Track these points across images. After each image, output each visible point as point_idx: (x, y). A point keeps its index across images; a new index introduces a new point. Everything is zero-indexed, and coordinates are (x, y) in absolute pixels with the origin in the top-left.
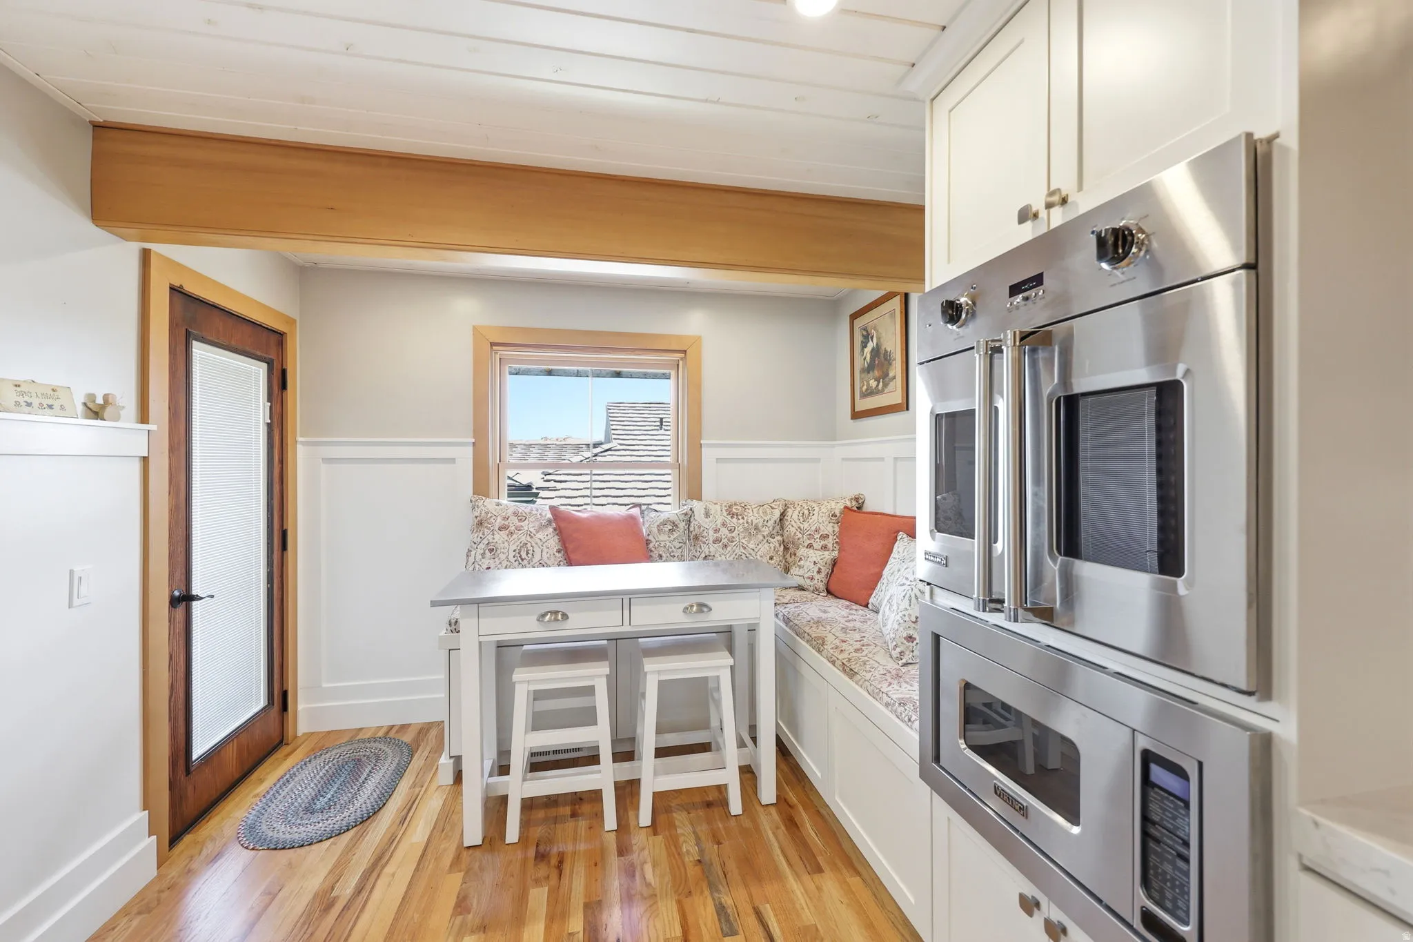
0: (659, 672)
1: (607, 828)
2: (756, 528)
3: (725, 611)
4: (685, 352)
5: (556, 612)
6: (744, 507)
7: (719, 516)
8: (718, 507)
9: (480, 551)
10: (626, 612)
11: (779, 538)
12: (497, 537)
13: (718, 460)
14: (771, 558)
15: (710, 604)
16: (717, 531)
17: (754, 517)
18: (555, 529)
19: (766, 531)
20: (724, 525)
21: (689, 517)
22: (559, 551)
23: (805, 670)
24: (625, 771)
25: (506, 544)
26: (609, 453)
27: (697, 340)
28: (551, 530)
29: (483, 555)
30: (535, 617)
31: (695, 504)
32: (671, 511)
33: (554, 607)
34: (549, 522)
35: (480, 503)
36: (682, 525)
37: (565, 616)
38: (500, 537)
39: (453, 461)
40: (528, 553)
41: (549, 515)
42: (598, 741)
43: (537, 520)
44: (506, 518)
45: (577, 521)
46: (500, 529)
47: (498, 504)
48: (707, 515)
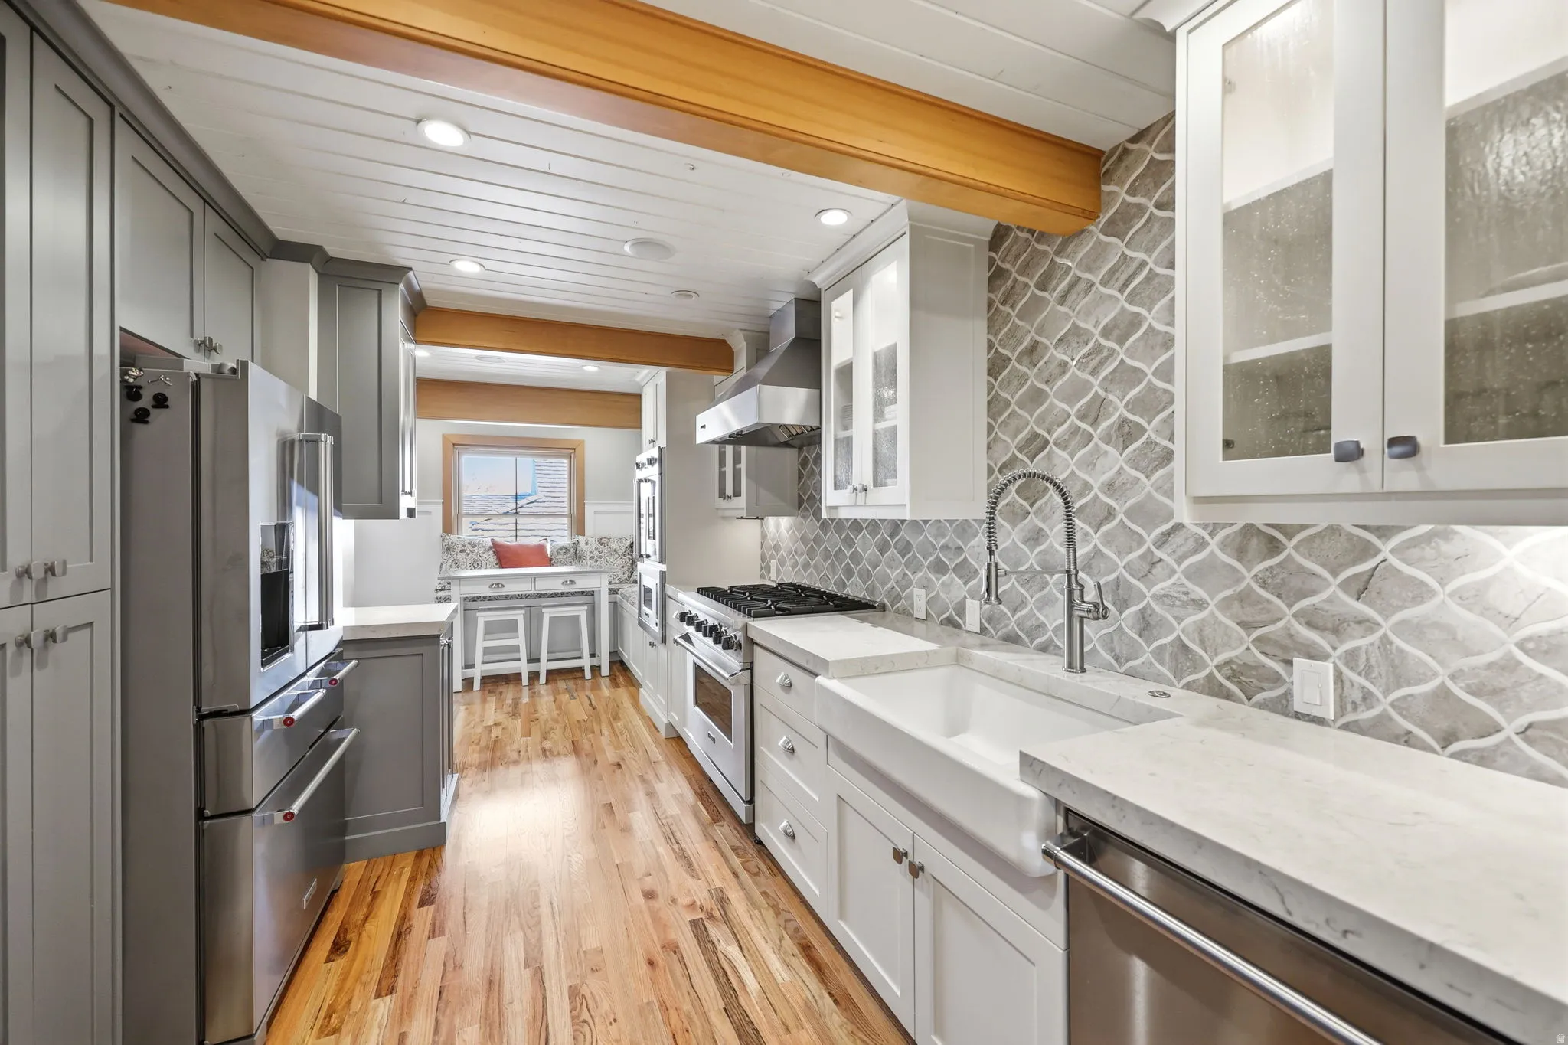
0: (550, 613)
1: (523, 684)
2: (615, 551)
3: (582, 584)
4: (574, 449)
5: (498, 584)
6: (609, 539)
7: (594, 544)
8: (593, 540)
9: (448, 564)
10: (533, 584)
11: (629, 556)
12: (459, 556)
13: (595, 513)
14: (623, 567)
15: (576, 581)
16: (591, 552)
17: (614, 545)
18: (494, 552)
19: (620, 553)
20: (596, 549)
21: (576, 545)
22: (496, 564)
23: (625, 614)
24: (533, 667)
25: (465, 560)
26: (535, 504)
27: (582, 442)
28: (491, 552)
29: (451, 566)
30: (488, 586)
31: (581, 538)
32: (566, 541)
33: (497, 582)
34: (491, 548)
35: (448, 538)
36: (572, 550)
37: (503, 586)
38: (461, 556)
39: (429, 513)
40: (478, 564)
41: (492, 545)
42: (521, 668)
43: (483, 547)
44: (464, 546)
45: (508, 547)
46: (461, 552)
47: (459, 538)
48: (587, 544)
